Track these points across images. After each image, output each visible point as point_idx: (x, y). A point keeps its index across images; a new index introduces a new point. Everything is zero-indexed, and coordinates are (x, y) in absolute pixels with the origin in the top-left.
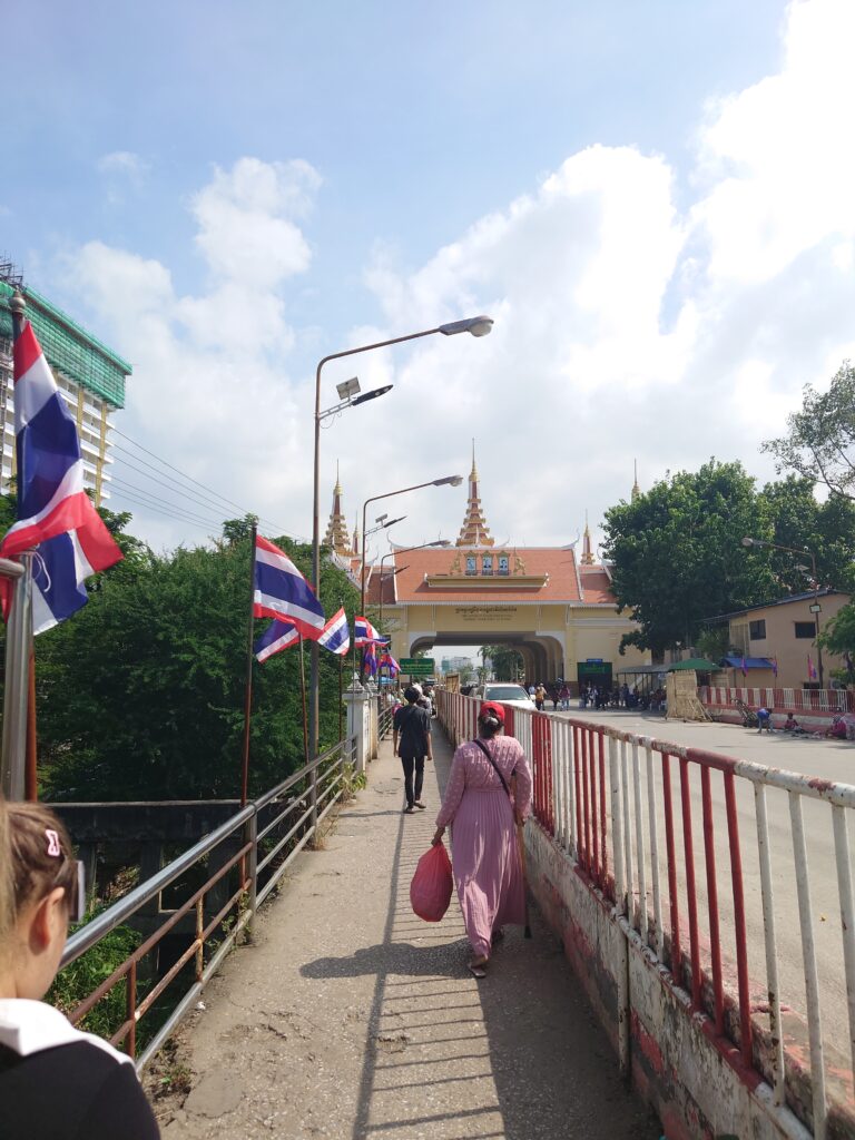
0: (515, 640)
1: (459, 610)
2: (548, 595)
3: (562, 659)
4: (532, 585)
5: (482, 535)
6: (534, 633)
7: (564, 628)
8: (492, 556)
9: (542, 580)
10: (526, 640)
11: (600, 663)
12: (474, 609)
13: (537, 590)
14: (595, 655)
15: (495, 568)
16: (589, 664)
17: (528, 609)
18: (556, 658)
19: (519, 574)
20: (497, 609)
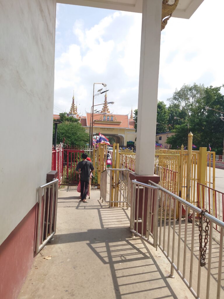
0: (113, 136)
1: (101, 128)
2: (122, 126)
3: (123, 140)
4: (118, 123)
5: (107, 110)
6: (118, 134)
7: (124, 134)
8: (109, 116)
9: (120, 123)
10: (116, 136)
11: (132, 142)
12: (104, 128)
13: (119, 125)
14: (131, 140)
15: (110, 119)
16: (130, 142)
17: (117, 129)
18: (122, 140)
19: (115, 121)
20: (110, 129)
